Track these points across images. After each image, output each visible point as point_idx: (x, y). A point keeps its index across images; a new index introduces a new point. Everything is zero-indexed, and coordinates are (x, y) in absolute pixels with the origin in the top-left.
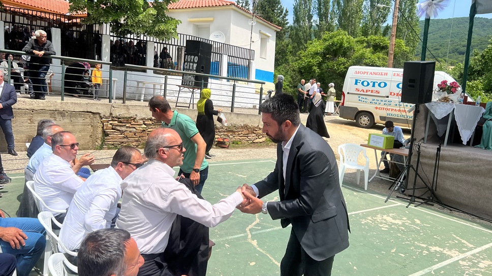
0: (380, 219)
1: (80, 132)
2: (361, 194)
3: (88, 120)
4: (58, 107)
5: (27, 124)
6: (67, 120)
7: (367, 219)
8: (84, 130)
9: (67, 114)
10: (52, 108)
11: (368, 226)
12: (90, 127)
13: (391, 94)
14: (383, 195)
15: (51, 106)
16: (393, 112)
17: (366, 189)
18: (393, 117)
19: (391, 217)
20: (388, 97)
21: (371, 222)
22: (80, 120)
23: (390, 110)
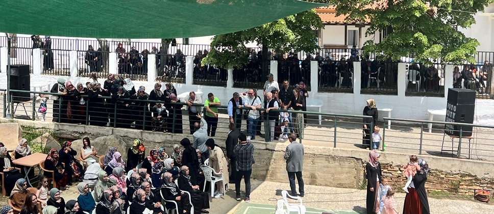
1: (347, 173)
3: (353, 164)
4: (331, 153)
5: (310, 165)
6: (337, 164)
8: (349, 172)
9: (337, 158)
12: (354, 170)
15: (326, 152)
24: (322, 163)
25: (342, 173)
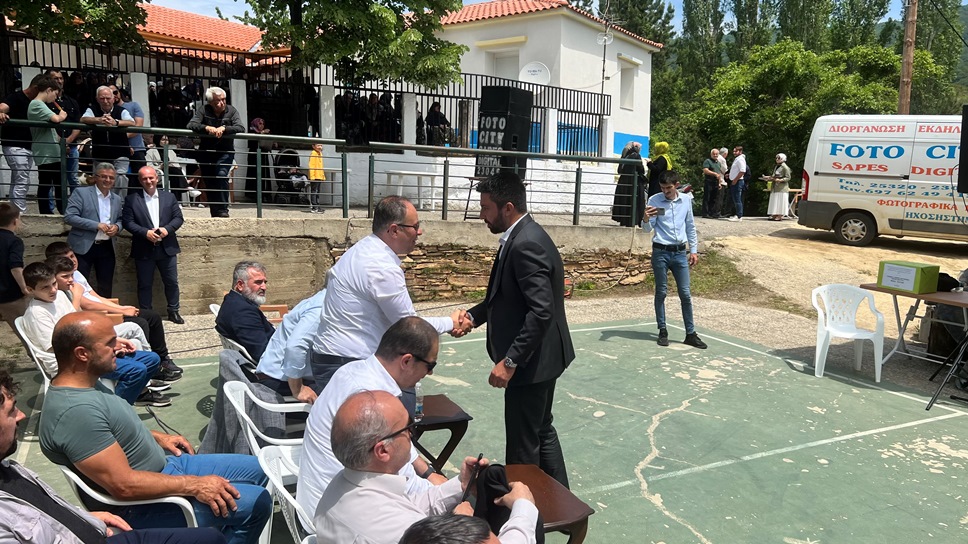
0: (923, 447)
1: (292, 275)
2: (869, 391)
3: (307, 253)
4: (253, 230)
5: (200, 264)
6: (269, 255)
7: (894, 448)
8: (300, 272)
9: (268, 242)
10: (242, 233)
11: (898, 465)
12: (310, 265)
13: (914, 171)
14: (922, 394)
15: (240, 229)
16: (920, 210)
17: (878, 380)
18: (920, 219)
19: (946, 444)
20: (906, 177)
21: (902, 455)
22: (292, 253)
23: (913, 205)
24: (229, 256)
25: (281, 275)
